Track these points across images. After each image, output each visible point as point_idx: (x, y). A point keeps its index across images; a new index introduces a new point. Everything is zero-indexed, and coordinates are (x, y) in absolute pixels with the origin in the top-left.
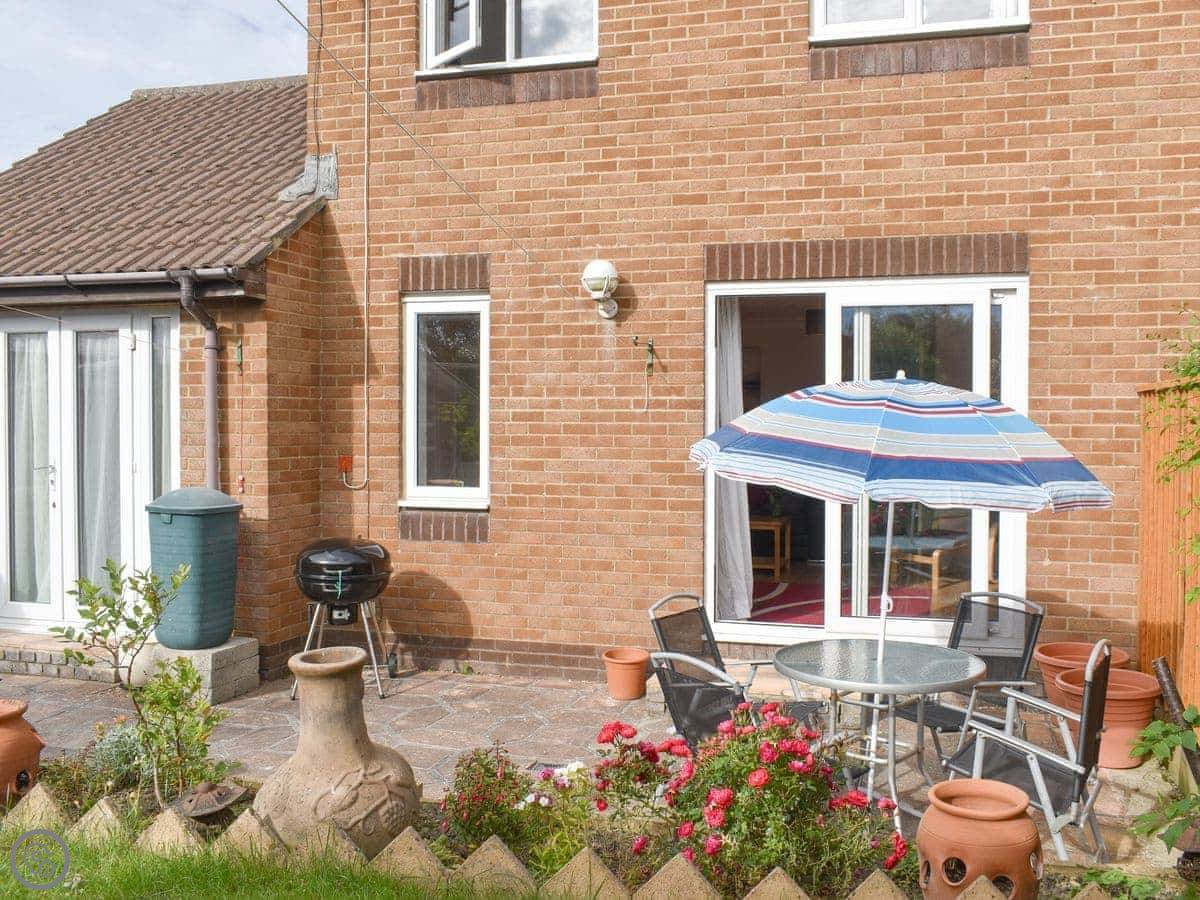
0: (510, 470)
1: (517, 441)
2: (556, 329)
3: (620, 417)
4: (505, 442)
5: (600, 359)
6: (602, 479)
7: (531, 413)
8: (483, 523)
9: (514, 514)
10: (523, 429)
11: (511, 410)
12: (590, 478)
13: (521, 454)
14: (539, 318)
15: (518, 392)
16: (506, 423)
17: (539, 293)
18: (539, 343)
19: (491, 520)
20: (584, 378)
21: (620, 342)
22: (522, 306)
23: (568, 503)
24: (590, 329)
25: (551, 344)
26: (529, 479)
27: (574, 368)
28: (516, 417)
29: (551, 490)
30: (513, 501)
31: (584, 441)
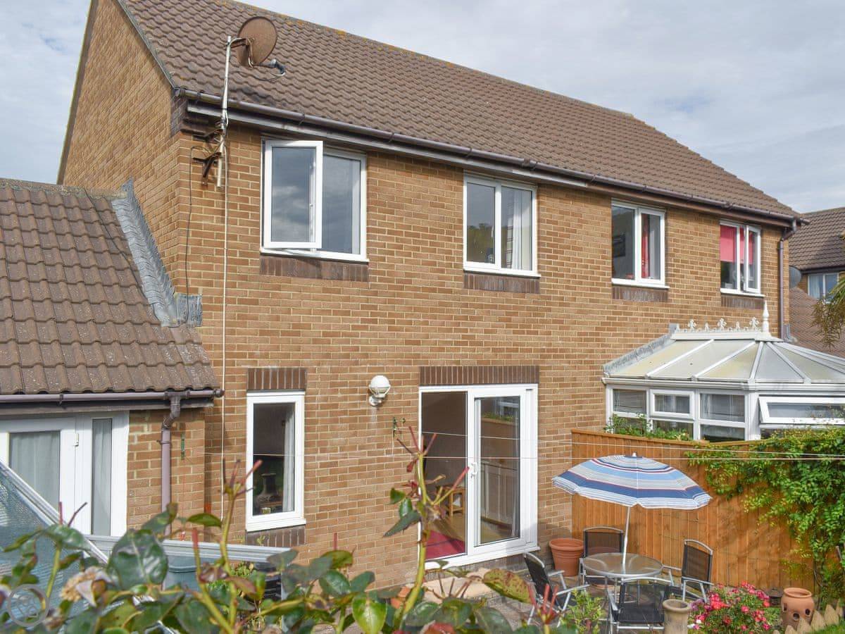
0: (319, 498)
1: (323, 480)
2: (345, 413)
3: (379, 460)
4: (315, 481)
5: (368, 428)
6: (369, 496)
7: (331, 463)
8: (302, 532)
9: (321, 524)
10: (327, 473)
11: (319, 462)
12: (362, 496)
13: (325, 488)
14: (336, 406)
15: (323, 451)
16: (316, 470)
17: (336, 391)
18: (336, 421)
19: (306, 530)
20: (360, 440)
21: (380, 418)
22: (326, 399)
23: (351, 512)
24: (363, 412)
25: (342, 421)
26: (329, 502)
27: (355, 434)
28: (322, 465)
29: (341, 506)
30: (319, 517)
31: (360, 476)
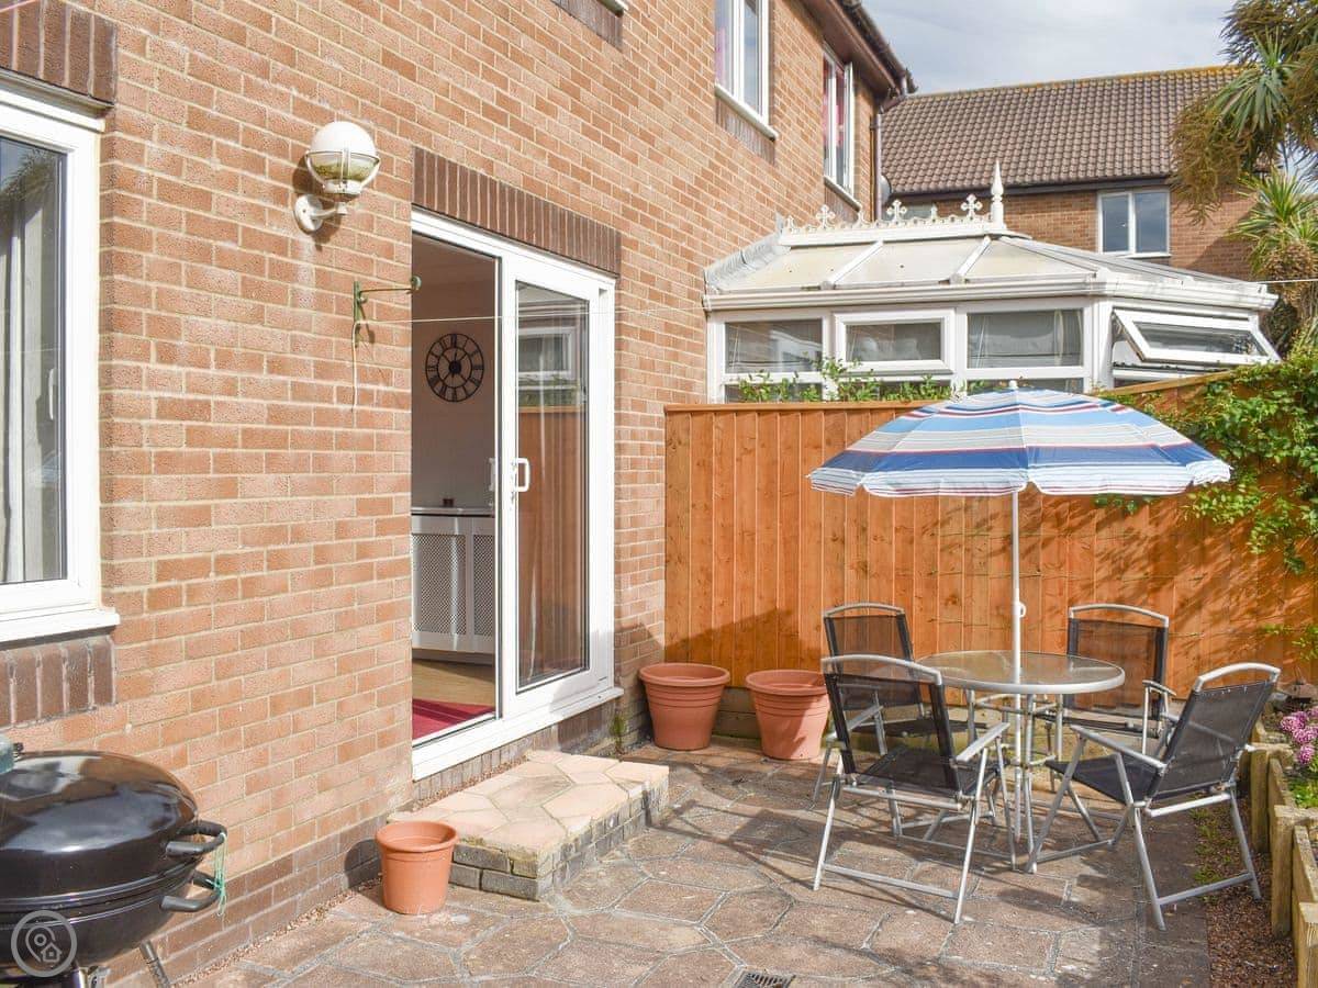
0: (154, 530)
1: (166, 463)
2: (229, 231)
3: (323, 417)
4: (139, 464)
5: (294, 305)
7: (190, 403)
8: (102, 661)
9: (163, 628)
10: (174, 436)
11: (153, 394)
13: (168, 491)
14: (204, 199)
15: (167, 355)
16: (144, 422)
17: (204, 147)
18: (204, 255)
19: (117, 651)
20: (275, 340)
21: (323, 279)
22: (174, 165)
23: (250, 587)
24: (280, 246)
25: (225, 261)
26: (187, 545)
27: (257, 317)
28: (167, 409)
29: (225, 564)
30: (158, 599)
31: (272, 464)
